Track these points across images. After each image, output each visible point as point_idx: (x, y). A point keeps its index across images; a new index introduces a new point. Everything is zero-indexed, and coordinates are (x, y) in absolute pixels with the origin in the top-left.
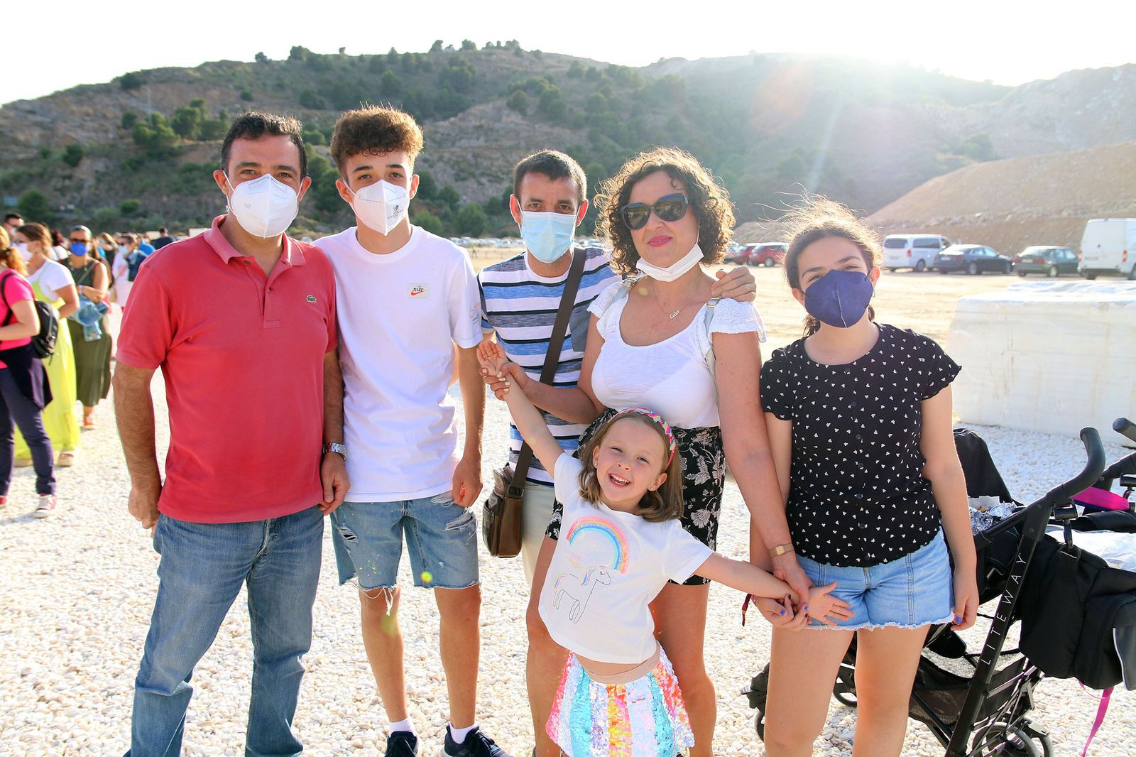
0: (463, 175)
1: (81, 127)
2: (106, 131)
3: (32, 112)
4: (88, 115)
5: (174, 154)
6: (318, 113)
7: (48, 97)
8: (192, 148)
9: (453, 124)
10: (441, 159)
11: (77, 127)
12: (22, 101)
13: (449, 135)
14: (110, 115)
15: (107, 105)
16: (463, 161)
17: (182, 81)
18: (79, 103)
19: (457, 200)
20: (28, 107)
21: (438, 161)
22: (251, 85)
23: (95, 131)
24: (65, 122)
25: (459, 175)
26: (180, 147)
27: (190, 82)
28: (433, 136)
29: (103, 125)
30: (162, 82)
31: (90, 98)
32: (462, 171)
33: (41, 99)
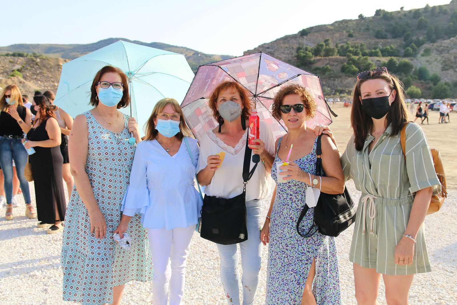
0: (446, 68)
1: (283, 53)
2: (292, 54)
3: (268, 48)
4: (287, 48)
5: (311, 63)
6: (382, 40)
7: (274, 41)
8: (319, 60)
9: (452, 41)
10: (436, 60)
11: (282, 53)
12: (265, 44)
13: (447, 47)
14: (295, 47)
15: (294, 43)
16: (448, 61)
17: (324, 31)
18: (284, 43)
19: (439, 81)
20: (267, 46)
21: (434, 61)
22: (354, 30)
23: (288, 54)
24: (278, 51)
25: (444, 68)
26: (314, 60)
27: (328, 31)
28: (438, 48)
29: (291, 52)
30: (316, 32)
31: (288, 41)
32: (446, 65)
33: (271, 42)
